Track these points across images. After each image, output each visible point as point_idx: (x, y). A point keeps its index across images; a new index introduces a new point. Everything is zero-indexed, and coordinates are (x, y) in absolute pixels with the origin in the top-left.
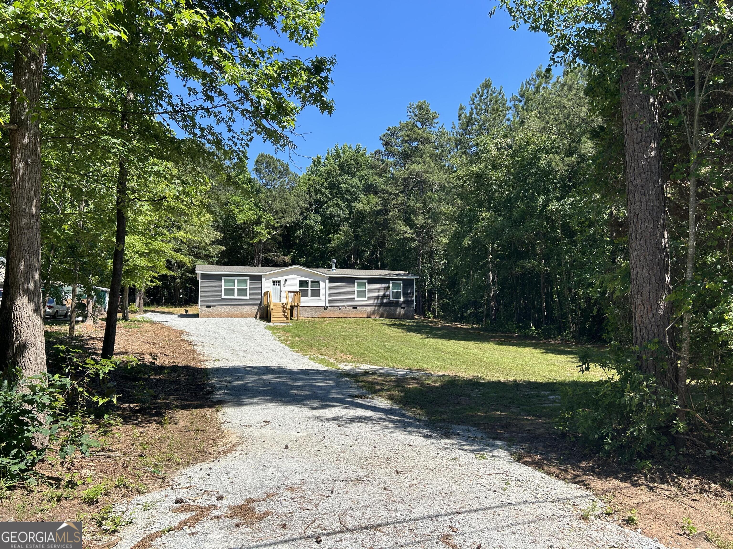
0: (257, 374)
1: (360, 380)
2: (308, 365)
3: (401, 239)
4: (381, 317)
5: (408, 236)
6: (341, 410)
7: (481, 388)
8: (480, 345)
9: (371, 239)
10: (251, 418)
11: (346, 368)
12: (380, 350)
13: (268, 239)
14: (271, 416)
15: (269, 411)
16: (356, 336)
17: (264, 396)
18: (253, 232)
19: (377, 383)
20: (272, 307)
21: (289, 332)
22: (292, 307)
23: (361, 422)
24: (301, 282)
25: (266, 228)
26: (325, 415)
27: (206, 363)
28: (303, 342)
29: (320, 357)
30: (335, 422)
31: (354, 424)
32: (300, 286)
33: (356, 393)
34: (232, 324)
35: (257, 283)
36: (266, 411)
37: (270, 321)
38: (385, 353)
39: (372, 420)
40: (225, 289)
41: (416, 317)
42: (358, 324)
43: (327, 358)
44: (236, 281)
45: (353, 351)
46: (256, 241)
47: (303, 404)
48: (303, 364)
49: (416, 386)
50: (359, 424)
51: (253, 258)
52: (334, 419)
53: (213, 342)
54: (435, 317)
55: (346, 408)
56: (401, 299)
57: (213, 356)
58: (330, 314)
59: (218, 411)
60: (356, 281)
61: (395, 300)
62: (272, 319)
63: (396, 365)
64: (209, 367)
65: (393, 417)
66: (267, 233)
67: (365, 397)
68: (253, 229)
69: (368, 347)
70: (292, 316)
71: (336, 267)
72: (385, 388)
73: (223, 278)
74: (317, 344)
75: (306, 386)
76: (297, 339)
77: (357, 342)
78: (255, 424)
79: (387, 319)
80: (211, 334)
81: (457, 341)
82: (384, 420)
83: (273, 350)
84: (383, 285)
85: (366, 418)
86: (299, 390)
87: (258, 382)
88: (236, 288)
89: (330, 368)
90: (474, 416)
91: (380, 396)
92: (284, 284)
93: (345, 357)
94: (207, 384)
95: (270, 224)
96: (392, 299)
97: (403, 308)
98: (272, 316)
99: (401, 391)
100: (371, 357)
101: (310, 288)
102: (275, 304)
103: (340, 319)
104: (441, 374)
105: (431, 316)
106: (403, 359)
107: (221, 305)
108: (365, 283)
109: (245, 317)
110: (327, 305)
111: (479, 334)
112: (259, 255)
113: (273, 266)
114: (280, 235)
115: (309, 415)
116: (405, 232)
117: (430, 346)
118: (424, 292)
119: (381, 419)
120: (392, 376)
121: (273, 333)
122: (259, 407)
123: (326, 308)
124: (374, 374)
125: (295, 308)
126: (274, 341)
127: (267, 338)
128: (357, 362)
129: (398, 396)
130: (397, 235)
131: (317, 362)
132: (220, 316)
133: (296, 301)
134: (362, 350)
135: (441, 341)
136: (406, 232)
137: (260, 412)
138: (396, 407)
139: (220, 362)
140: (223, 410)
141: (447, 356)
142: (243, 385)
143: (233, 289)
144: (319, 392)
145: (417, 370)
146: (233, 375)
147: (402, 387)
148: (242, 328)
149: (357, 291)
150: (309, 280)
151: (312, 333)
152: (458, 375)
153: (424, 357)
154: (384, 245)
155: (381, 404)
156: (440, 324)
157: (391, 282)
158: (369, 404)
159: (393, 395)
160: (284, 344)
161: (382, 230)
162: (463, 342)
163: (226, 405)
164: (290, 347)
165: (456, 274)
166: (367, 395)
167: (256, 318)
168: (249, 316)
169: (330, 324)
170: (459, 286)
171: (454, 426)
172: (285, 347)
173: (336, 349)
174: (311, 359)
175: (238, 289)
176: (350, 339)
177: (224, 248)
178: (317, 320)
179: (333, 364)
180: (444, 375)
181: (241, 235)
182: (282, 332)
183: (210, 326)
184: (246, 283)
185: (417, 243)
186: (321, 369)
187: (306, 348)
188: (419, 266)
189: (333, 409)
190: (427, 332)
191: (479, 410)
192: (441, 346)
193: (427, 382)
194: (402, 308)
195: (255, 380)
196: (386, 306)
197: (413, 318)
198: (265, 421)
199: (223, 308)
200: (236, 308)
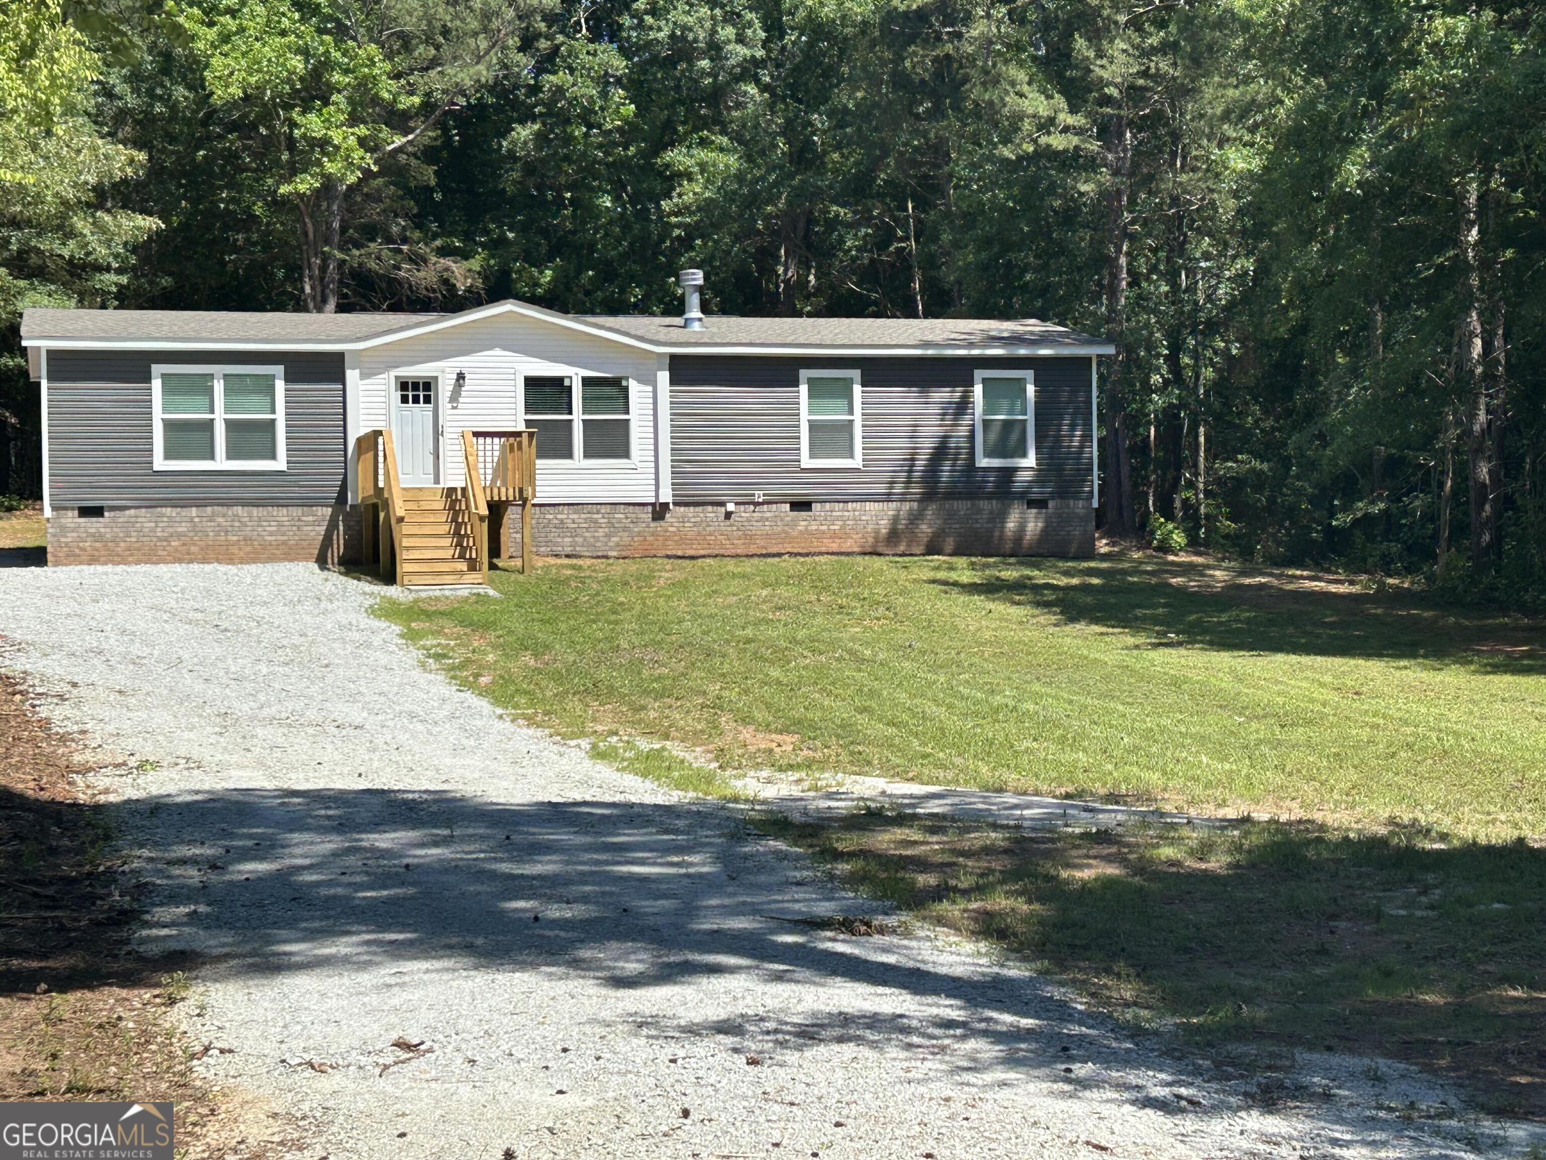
0: (341, 826)
1: (840, 846)
2: (585, 783)
3: (1028, 157)
4: (932, 549)
5: (1058, 142)
6: (760, 988)
7: (1430, 878)
8: (1424, 675)
9: (876, 164)
10: (331, 1029)
11: (770, 793)
12: (931, 709)
13: (367, 172)
14: (426, 1016)
15: (415, 995)
16: (813, 644)
17: (382, 929)
18: (290, 138)
19: (922, 864)
20: (399, 509)
21: (485, 626)
22: (496, 510)
23: (859, 1040)
24: (532, 383)
25: (354, 120)
26: (681, 1011)
27: (101, 781)
28: (558, 677)
29: (644, 744)
30: (730, 1040)
31: (821, 1051)
32: (530, 407)
33: (824, 908)
34: (208, 593)
35: (325, 390)
36: (398, 998)
37: (389, 577)
38: (953, 723)
39: (907, 1030)
40: (169, 426)
41: (1103, 546)
42: (820, 584)
43: (675, 749)
44: (219, 387)
45: (798, 712)
46: (305, 184)
47: (577, 964)
48: (563, 777)
49: (1112, 870)
50: (849, 1050)
51: (295, 272)
52: (725, 1028)
53: (121, 678)
54: (1194, 544)
55: (779, 977)
56: (1030, 461)
57: (130, 744)
58: (683, 540)
59: (172, 1001)
60: (804, 374)
61: (996, 463)
62: (403, 568)
63: (1011, 778)
64: (112, 798)
65: (1008, 1018)
66: (362, 142)
67: (870, 929)
68: (293, 125)
69: (872, 694)
70: (495, 550)
71: (705, 309)
72: (965, 882)
73: (157, 369)
74: (623, 684)
75: (583, 878)
76: (528, 659)
77: (820, 670)
78: (354, 1056)
79: (962, 561)
80: (112, 642)
81: (1306, 660)
82: (968, 1030)
83: (412, 716)
84: (942, 395)
85: (874, 1021)
86: (550, 899)
87: (352, 861)
88: (220, 417)
89: (691, 795)
90: (1398, 1009)
91: (940, 921)
92: (455, 397)
93: (762, 741)
94: (110, 876)
95: (376, 100)
96: (983, 462)
97: (1039, 504)
98: (402, 555)
99: (1041, 899)
100: (888, 743)
101: (578, 416)
102: (414, 494)
103: (731, 565)
104: (1231, 813)
105: (1179, 538)
106: (1048, 749)
107: (152, 505)
108: (848, 384)
109: (273, 559)
110: (666, 496)
111: (1416, 620)
112: (326, 258)
113: (395, 308)
114: (429, 154)
115: (605, 1015)
116: (1047, 125)
117: (1176, 683)
118: (1136, 420)
119: (950, 1024)
120: (995, 827)
121: (411, 636)
122: (366, 978)
123: (659, 511)
124: (902, 819)
125: (511, 515)
126: (416, 674)
127: (384, 659)
128: (822, 764)
129: (1026, 919)
130: (1005, 141)
131: (630, 767)
132: (151, 556)
133: (514, 478)
134: (842, 711)
135: (1224, 659)
136: (1052, 121)
137: (374, 1000)
138: (1016, 971)
139: (163, 774)
140: (194, 994)
141: (1257, 730)
142: (283, 877)
143: (209, 425)
144: (647, 905)
145: (1113, 798)
146: (226, 834)
147: (1048, 878)
148: (262, 611)
149: (814, 427)
150: (575, 375)
151: (598, 630)
152: (1318, 817)
153: (1148, 734)
154: (938, 189)
155: (945, 958)
156: (1220, 576)
157: (979, 374)
158: (891, 959)
159: (1001, 914)
160: (465, 685)
161: (931, 115)
162: (1338, 661)
163: (206, 970)
164: (496, 701)
165: (1303, 329)
166: (878, 920)
167: (322, 561)
168: (290, 554)
169: (683, 586)
170: (1313, 386)
171: (1302, 1056)
172: (470, 698)
173: (718, 705)
174: (597, 754)
175: (231, 425)
176: (782, 658)
177: (152, 223)
178: (618, 569)
179: (709, 779)
180: (1246, 820)
181: (232, 156)
182: (450, 627)
183: (106, 605)
184: (270, 391)
185: (1105, 176)
186: (649, 799)
187: (574, 704)
188: (1113, 292)
189: (717, 983)
190: (1156, 621)
191: (1427, 983)
192: (1227, 683)
193: (1167, 852)
194: (1031, 504)
195: (335, 854)
196: (951, 495)
197: (1089, 554)
198: (402, 1045)
199: (163, 516)
200: (224, 516)
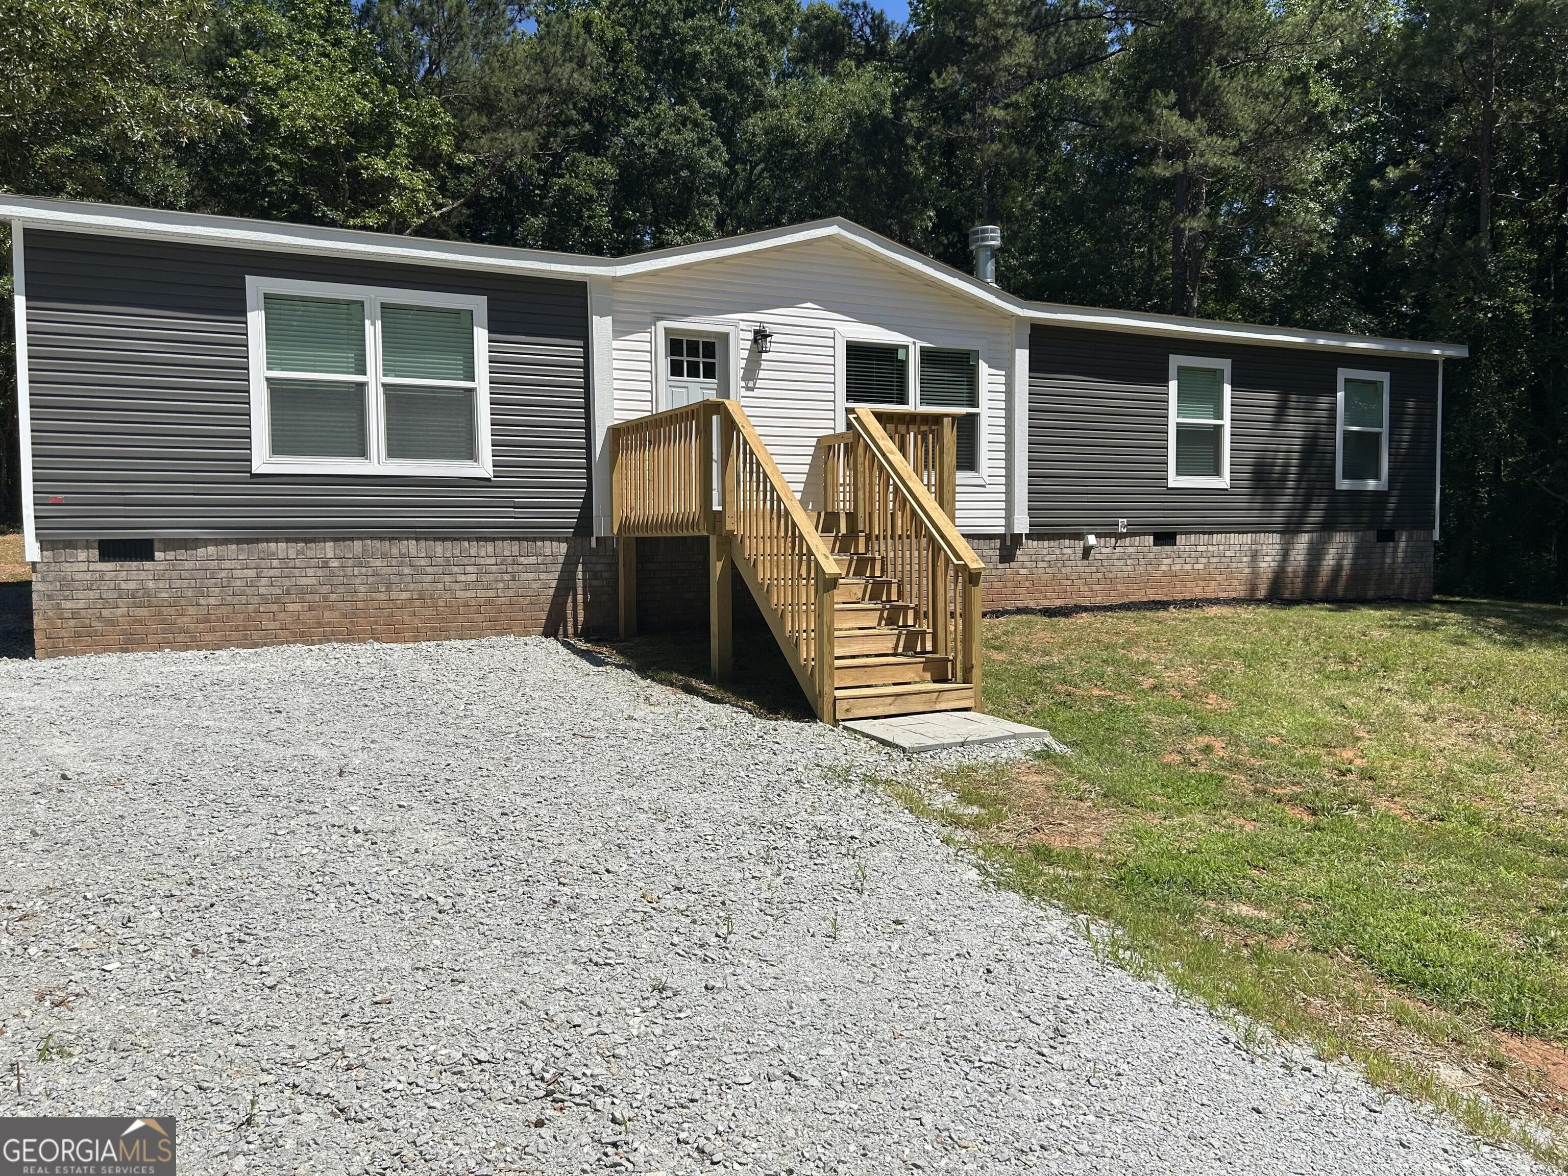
32: (851, 390)
40: (278, 391)
56: (1383, 482)
58: (1035, 587)
60: (1174, 361)
61: (1353, 485)
73: (256, 287)
88: (375, 380)
92: (751, 372)
96: (1342, 484)
97: (1388, 535)
107: (249, 537)
108: (1215, 377)
110: (1019, 525)
123: (1010, 546)
143: (356, 391)
149: (1183, 433)
150: (913, 344)
157: (1342, 375)
168: (499, 622)
175: (395, 396)
194: (1381, 536)
199: (272, 556)
200: (384, 556)
